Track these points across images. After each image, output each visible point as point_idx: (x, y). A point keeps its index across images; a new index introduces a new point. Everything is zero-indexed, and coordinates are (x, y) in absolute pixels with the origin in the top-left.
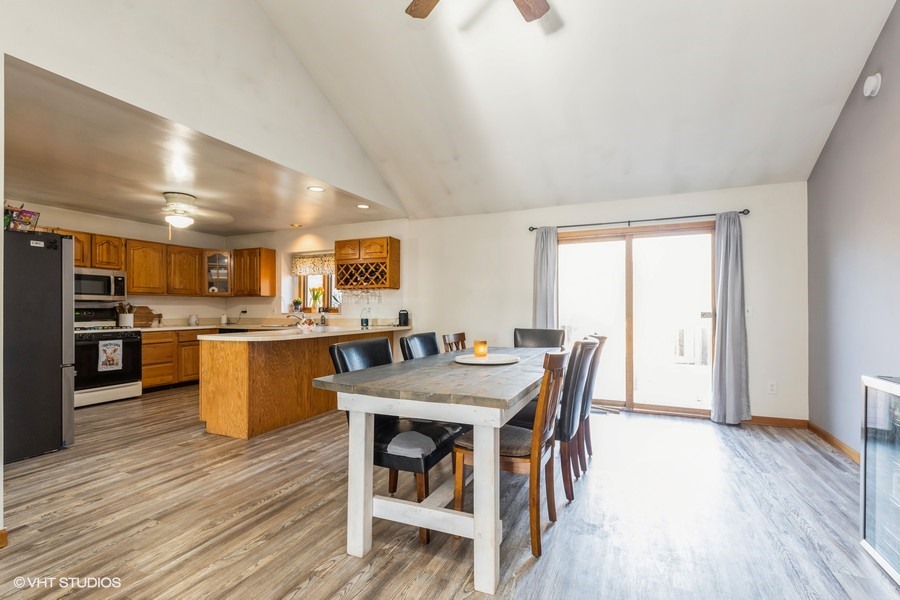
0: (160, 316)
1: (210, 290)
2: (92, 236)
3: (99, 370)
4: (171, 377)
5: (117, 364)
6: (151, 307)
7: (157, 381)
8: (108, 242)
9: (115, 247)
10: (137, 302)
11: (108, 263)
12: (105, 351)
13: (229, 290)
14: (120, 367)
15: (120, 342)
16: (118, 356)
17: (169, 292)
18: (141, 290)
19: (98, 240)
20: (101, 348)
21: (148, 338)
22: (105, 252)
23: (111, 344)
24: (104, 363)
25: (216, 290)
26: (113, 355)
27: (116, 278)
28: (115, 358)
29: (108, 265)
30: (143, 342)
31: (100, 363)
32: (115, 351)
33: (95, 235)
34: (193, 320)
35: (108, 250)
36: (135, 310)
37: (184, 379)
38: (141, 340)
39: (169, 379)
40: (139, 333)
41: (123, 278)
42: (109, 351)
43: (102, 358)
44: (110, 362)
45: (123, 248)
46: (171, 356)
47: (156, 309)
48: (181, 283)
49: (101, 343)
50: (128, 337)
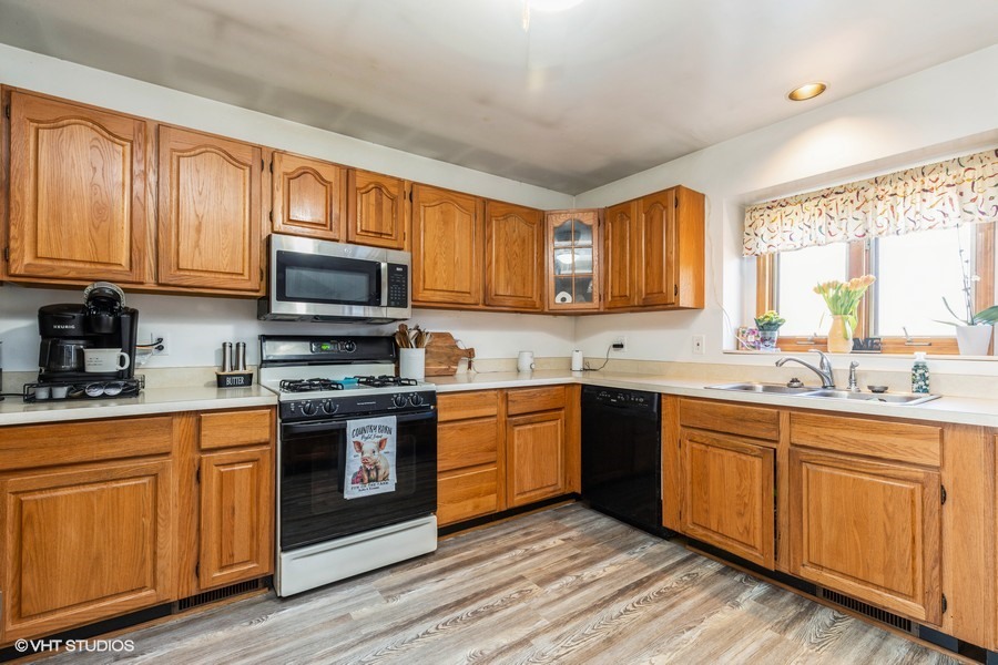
0: (470, 353)
1: (558, 300)
2: (349, 172)
3: (347, 496)
4: (493, 498)
5: (385, 478)
6: (456, 334)
7: (466, 510)
8: (379, 188)
9: (393, 199)
10: (433, 323)
11: (380, 234)
12: (359, 445)
13: (596, 298)
14: (390, 486)
15: (391, 421)
16: (388, 460)
17: (488, 304)
18: (438, 297)
19: (360, 182)
20: (351, 440)
21: (451, 408)
22: (372, 209)
23: (372, 428)
24: (358, 479)
25: (569, 299)
26: (375, 457)
27: (391, 267)
28: (381, 464)
29: (378, 236)
30: (441, 416)
31: (349, 478)
32: (381, 445)
33: (354, 169)
34: (526, 363)
35: (379, 205)
36: (427, 341)
37: (518, 501)
38: (435, 411)
39: (490, 504)
40: (431, 397)
41: (405, 267)
42: (369, 446)
43: (354, 464)
44: (370, 473)
45: (407, 202)
46: (493, 450)
47: (465, 337)
48: (508, 282)
49: (352, 425)
50: (409, 409)
